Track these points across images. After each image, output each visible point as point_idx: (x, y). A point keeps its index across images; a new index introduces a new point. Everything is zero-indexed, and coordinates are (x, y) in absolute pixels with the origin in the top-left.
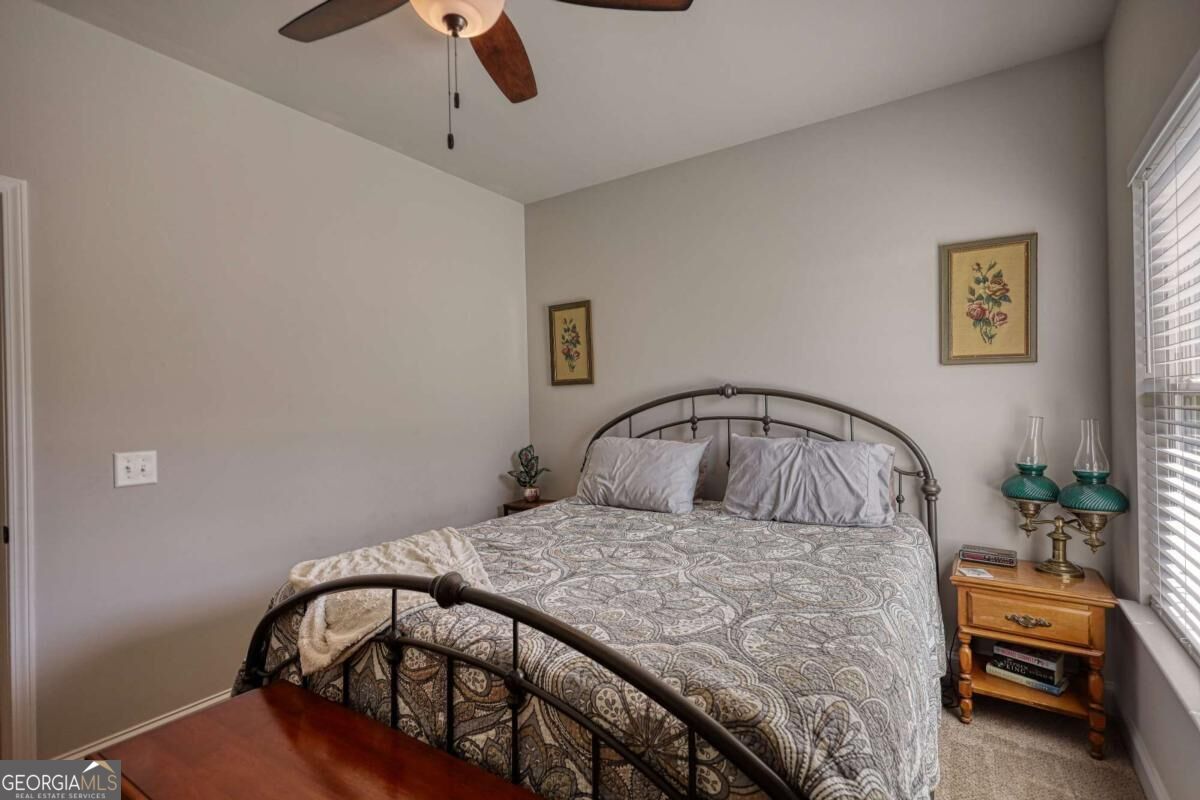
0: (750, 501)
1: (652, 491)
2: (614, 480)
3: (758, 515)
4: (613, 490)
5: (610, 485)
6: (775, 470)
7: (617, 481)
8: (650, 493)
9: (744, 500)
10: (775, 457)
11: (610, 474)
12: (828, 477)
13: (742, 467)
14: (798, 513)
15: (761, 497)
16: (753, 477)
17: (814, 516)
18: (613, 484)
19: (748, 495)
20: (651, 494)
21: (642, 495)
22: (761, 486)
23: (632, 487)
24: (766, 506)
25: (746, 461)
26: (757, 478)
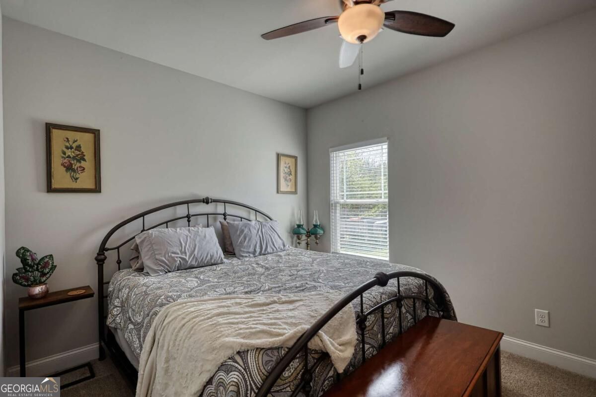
0: (251, 250)
1: (212, 254)
2: (185, 253)
3: (257, 255)
4: (187, 259)
5: (185, 257)
6: (257, 235)
7: (188, 254)
8: (210, 255)
9: (249, 249)
10: (255, 229)
11: (181, 251)
12: (273, 234)
13: (243, 235)
14: (269, 250)
15: (256, 246)
16: (250, 239)
17: (273, 250)
18: (186, 256)
19: (250, 246)
20: (212, 257)
21: (206, 257)
22: (254, 242)
23: (199, 255)
24: (258, 250)
25: (244, 233)
26: (252, 239)
